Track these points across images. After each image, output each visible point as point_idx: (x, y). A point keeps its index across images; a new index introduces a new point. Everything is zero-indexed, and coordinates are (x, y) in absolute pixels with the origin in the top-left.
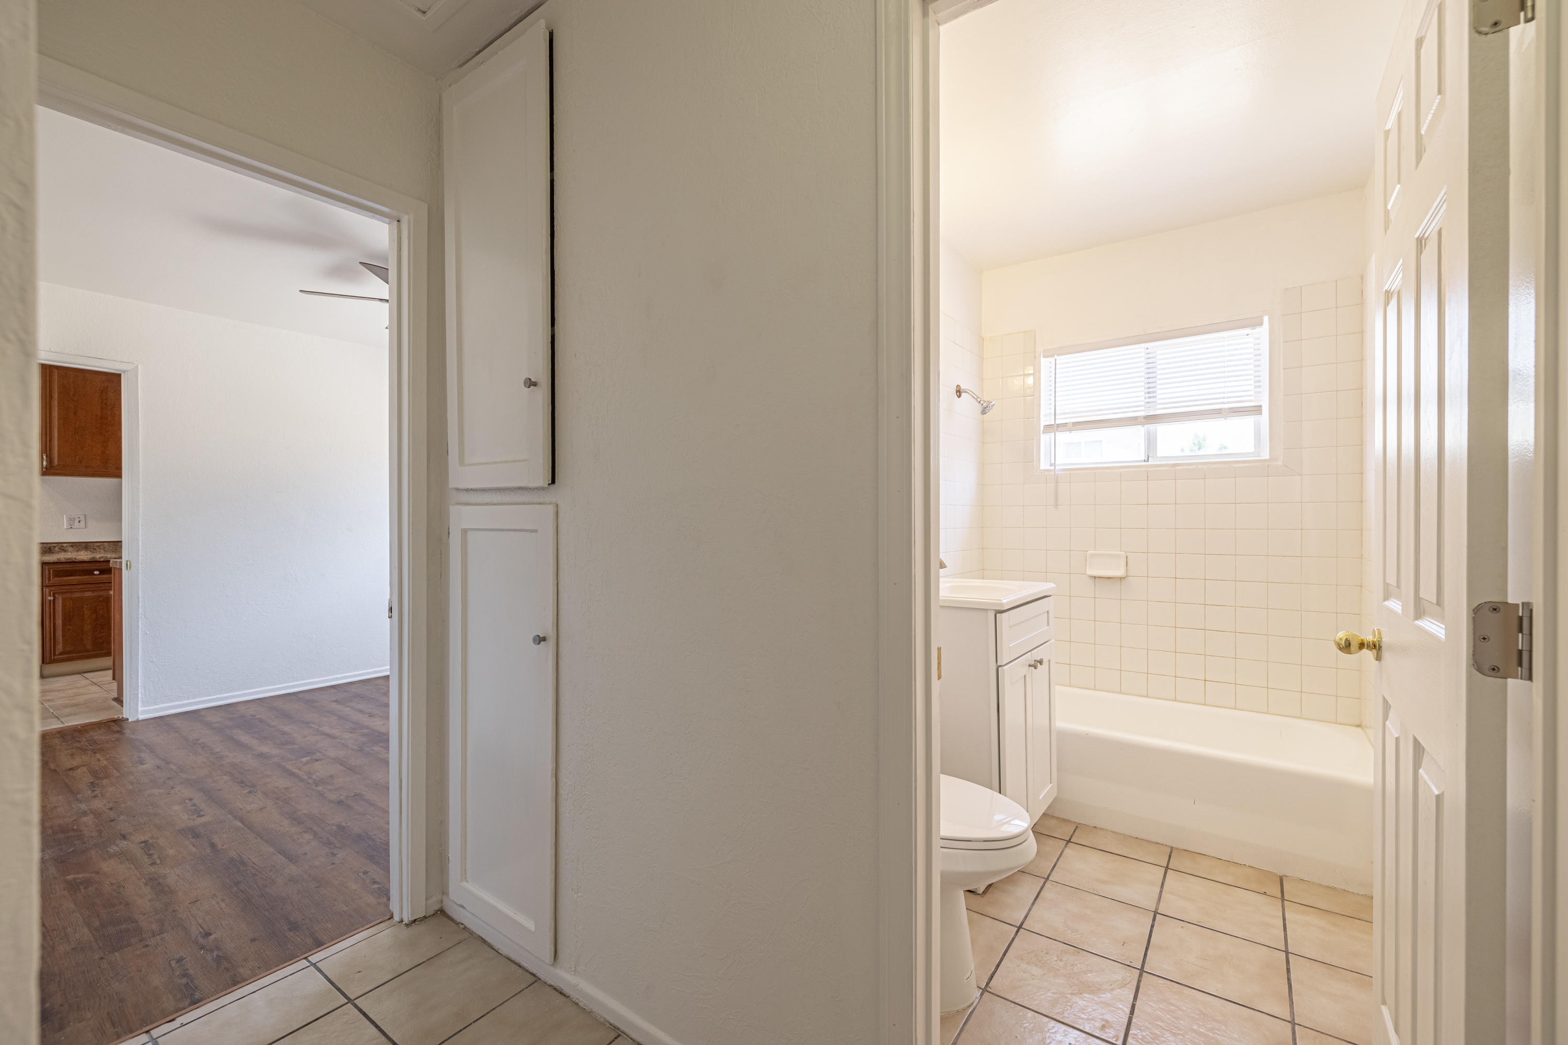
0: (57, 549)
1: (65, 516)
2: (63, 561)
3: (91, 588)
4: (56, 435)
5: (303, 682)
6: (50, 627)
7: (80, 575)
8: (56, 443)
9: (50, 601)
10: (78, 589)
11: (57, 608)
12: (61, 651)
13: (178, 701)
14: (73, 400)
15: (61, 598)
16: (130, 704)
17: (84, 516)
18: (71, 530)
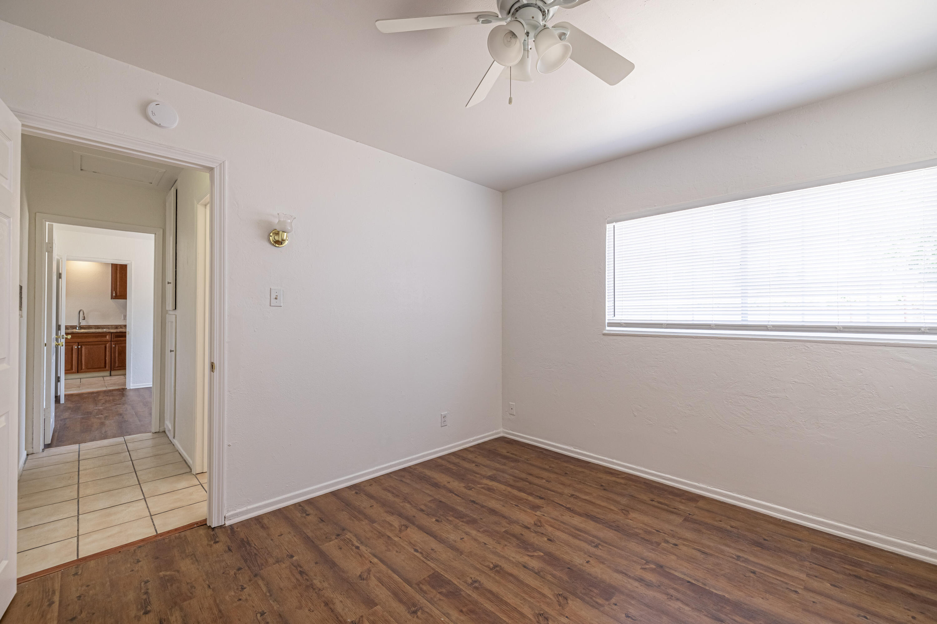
0: (119, 327)
16: (127, 384)
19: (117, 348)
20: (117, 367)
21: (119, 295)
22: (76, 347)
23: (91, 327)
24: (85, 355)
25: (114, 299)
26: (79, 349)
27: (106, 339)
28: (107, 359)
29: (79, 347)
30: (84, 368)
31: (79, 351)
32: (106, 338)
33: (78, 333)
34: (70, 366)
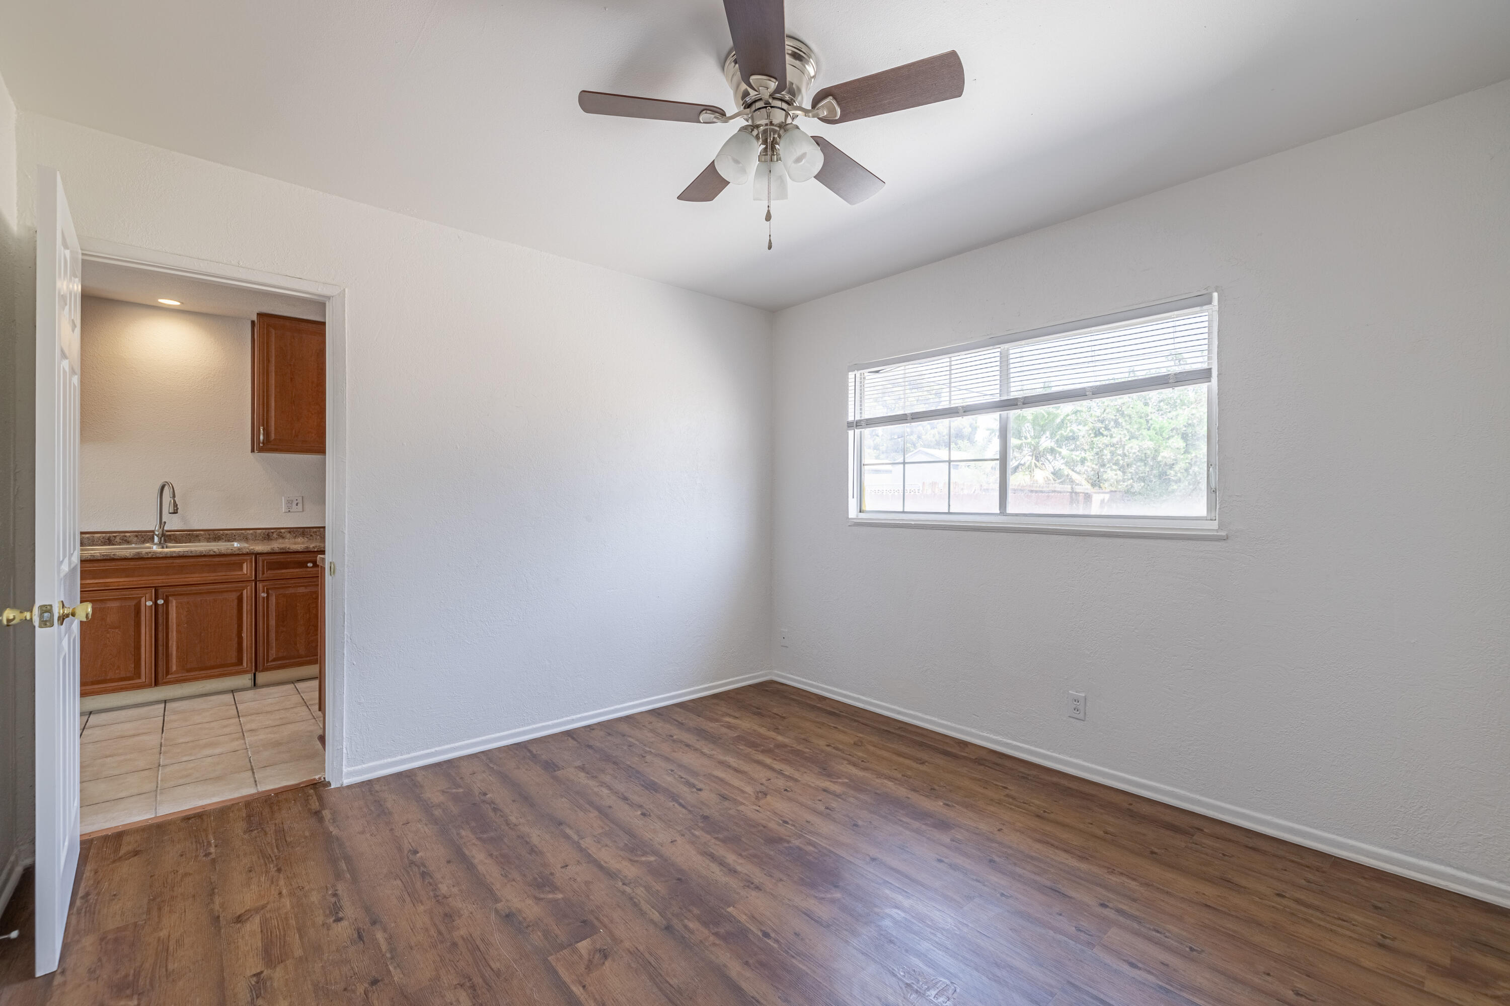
0: (275, 535)
1: (283, 498)
2: (277, 551)
3: (304, 583)
4: (273, 404)
5: (534, 726)
6: (264, 628)
7: (293, 568)
8: (273, 413)
9: (264, 598)
10: (292, 584)
11: (270, 605)
12: (274, 657)
13: (390, 757)
14: (291, 365)
15: (274, 594)
16: (333, 764)
17: (301, 498)
18: (289, 513)
19: (273, 600)
20: (274, 660)
21: (275, 439)
22: (149, 603)
23: (197, 536)
24: (178, 625)
25: (261, 450)
26: (160, 610)
27: (240, 573)
28: (244, 635)
29: (161, 602)
30: (174, 668)
31: (159, 616)
32: (241, 569)
33: (155, 558)
34: (133, 666)
